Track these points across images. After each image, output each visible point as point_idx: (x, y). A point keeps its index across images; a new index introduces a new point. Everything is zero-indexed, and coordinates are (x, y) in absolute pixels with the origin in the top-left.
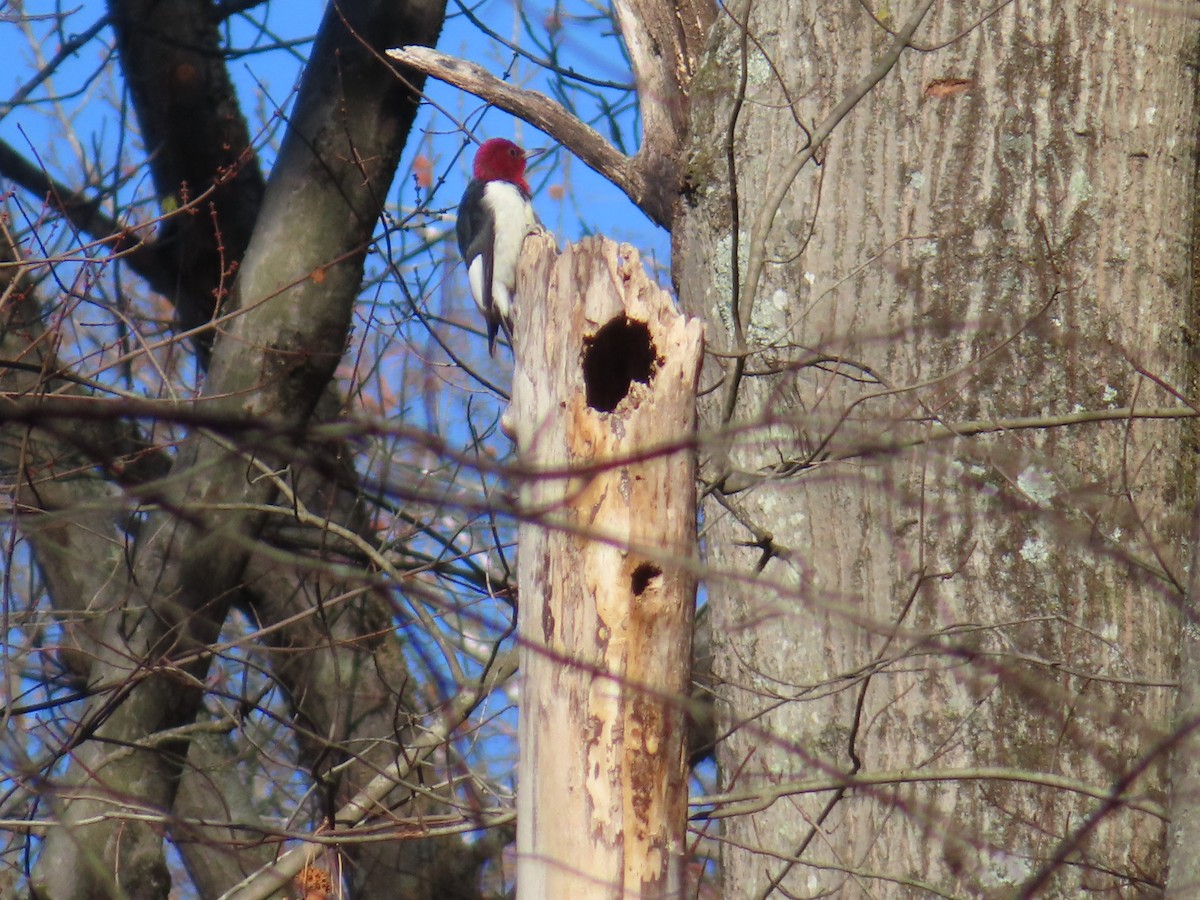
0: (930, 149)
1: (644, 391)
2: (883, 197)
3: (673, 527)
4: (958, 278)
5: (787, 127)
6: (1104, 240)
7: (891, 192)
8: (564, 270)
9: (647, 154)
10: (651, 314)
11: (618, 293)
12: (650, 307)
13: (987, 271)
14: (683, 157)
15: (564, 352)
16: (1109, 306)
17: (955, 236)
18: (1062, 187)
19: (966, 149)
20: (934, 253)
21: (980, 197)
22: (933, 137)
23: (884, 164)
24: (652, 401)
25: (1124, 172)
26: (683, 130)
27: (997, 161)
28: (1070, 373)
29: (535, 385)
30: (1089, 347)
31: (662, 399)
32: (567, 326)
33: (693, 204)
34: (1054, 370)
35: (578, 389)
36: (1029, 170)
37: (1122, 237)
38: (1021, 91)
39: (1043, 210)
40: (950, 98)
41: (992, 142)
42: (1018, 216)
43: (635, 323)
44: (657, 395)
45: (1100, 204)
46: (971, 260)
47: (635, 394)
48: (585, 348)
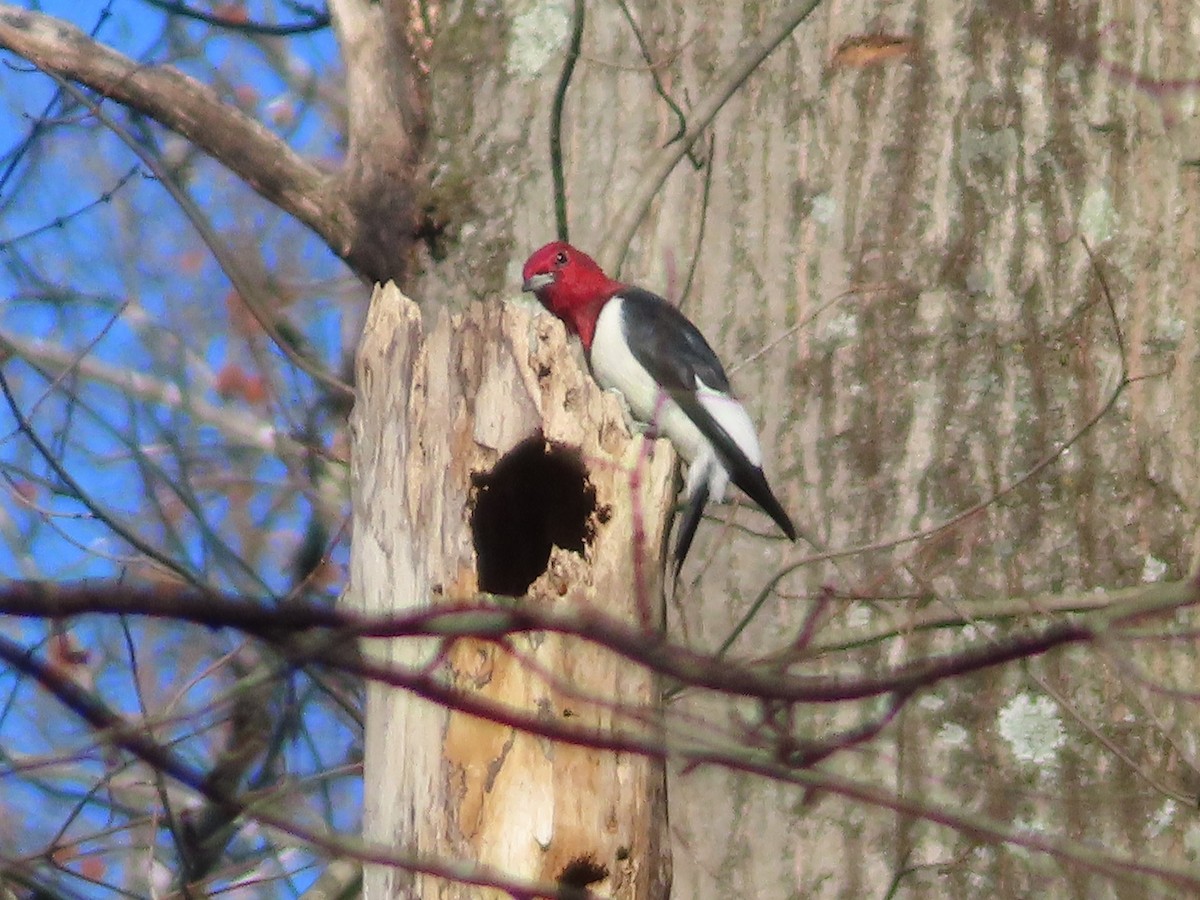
0: (842, 156)
1: (573, 564)
2: (764, 236)
3: (626, 798)
4: (894, 374)
5: (599, 123)
6: (1141, 307)
7: (778, 229)
8: (437, 358)
9: (359, 171)
10: (587, 433)
11: (531, 400)
12: (585, 422)
13: (941, 361)
14: (420, 175)
15: (439, 499)
16: (1150, 420)
17: (888, 304)
18: (1069, 218)
19: (905, 155)
20: (852, 332)
21: (930, 236)
22: (848, 135)
23: (766, 181)
24: (588, 582)
25: (1172, 191)
26: (420, 131)
27: (958, 174)
28: (1086, 536)
29: (389, 556)
30: (1118, 489)
31: (608, 577)
32: (443, 456)
33: (438, 255)
34: (1058, 529)
35: (463, 562)
36: (1012, 189)
37: (1172, 302)
38: (997, 55)
39: (1038, 256)
40: (876, 69)
41: (948, 144)
42: (994, 266)
43: (560, 449)
44: (599, 572)
45: (1133, 246)
46: (915, 343)
47: (559, 568)
48: (475, 491)
